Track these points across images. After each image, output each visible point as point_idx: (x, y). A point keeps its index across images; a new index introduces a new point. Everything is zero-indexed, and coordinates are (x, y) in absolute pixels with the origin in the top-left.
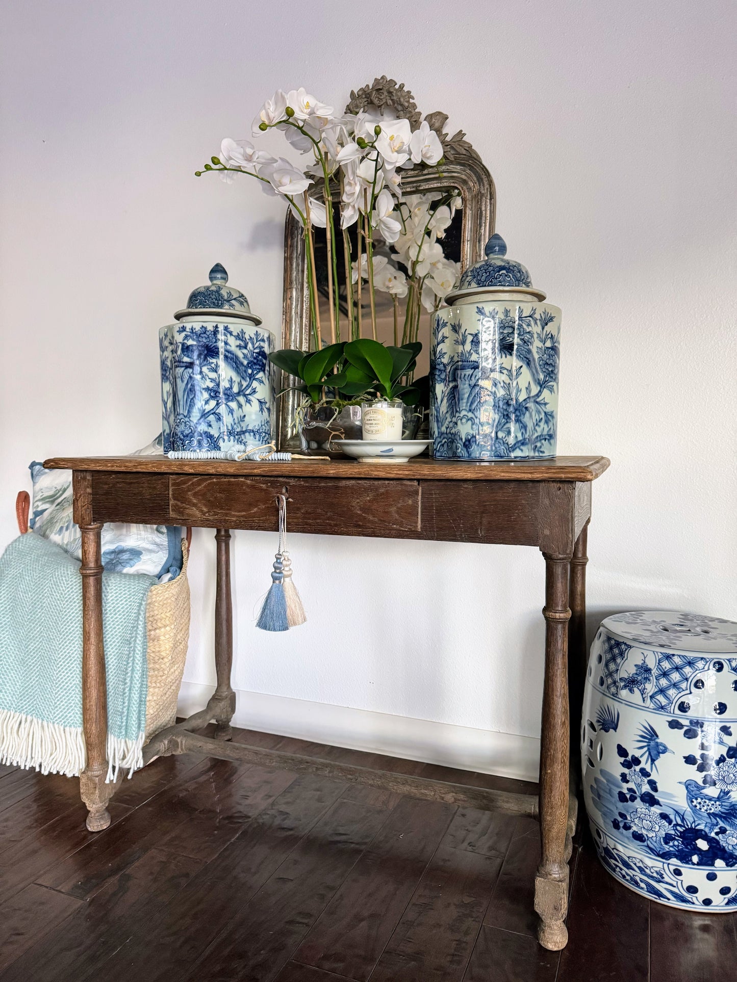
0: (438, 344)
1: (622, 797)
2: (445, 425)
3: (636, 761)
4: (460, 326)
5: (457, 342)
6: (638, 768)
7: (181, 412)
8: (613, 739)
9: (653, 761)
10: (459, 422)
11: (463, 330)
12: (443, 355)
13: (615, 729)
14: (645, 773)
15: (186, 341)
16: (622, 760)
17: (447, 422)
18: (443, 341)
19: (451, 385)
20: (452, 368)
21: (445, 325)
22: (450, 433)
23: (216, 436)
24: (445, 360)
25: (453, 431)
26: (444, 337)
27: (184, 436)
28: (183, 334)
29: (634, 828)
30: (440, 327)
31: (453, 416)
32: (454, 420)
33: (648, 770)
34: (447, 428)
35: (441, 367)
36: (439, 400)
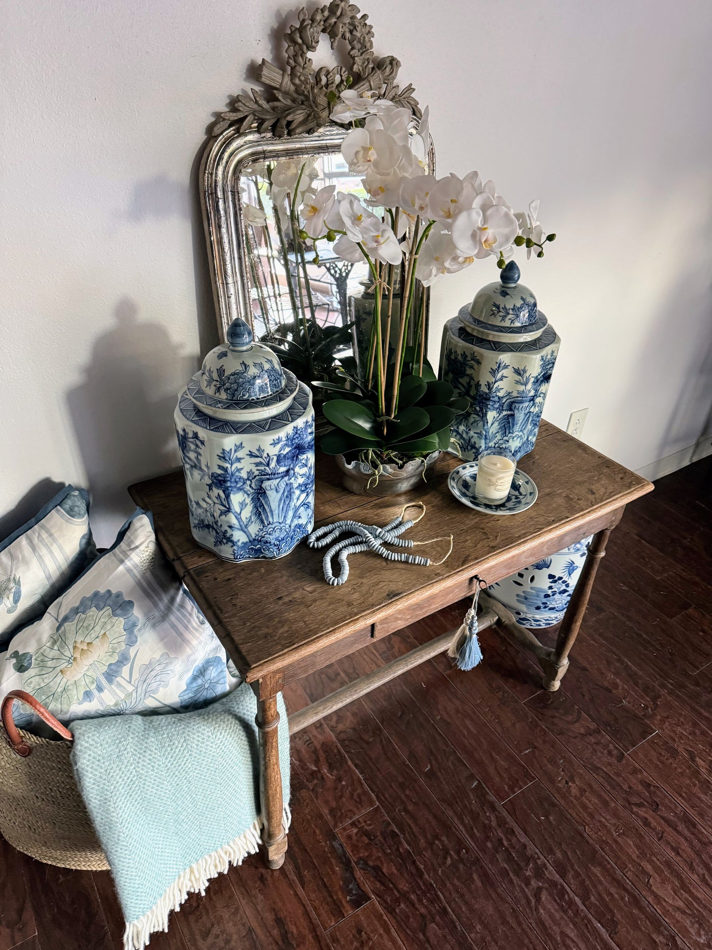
0: (496, 382)
1: (547, 596)
2: (495, 441)
3: (560, 578)
4: (525, 371)
5: (518, 382)
6: (560, 581)
7: (275, 521)
8: (546, 572)
9: (570, 575)
10: (511, 441)
11: (527, 375)
12: (498, 390)
13: (548, 567)
14: (564, 582)
15: (282, 452)
16: (551, 580)
17: (496, 439)
18: (501, 379)
19: (505, 413)
20: (508, 401)
21: (506, 367)
22: (498, 447)
23: (305, 523)
24: (501, 394)
25: (504, 446)
26: (502, 376)
27: (279, 541)
28: (279, 446)
29: (551, 606)
30: (501, 369)
31: (505, 434)
32: (505, 438)
33: (566, 580)
34: (495, 444)
35: (496, 399)
36: (489, 424)
